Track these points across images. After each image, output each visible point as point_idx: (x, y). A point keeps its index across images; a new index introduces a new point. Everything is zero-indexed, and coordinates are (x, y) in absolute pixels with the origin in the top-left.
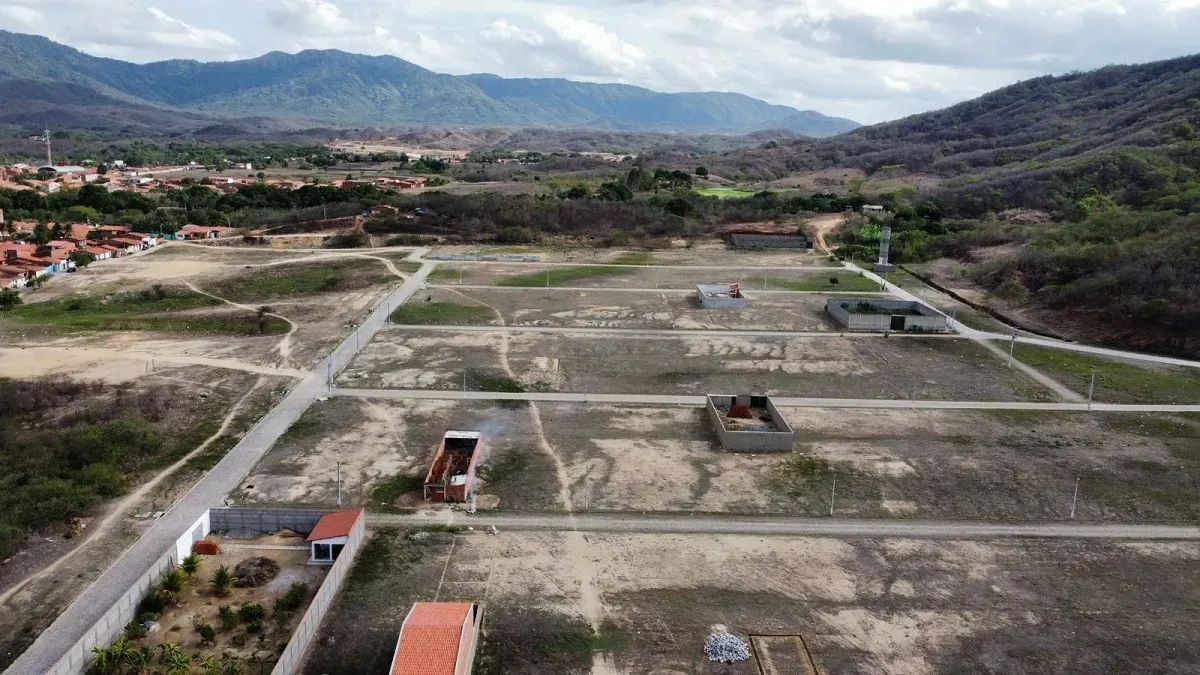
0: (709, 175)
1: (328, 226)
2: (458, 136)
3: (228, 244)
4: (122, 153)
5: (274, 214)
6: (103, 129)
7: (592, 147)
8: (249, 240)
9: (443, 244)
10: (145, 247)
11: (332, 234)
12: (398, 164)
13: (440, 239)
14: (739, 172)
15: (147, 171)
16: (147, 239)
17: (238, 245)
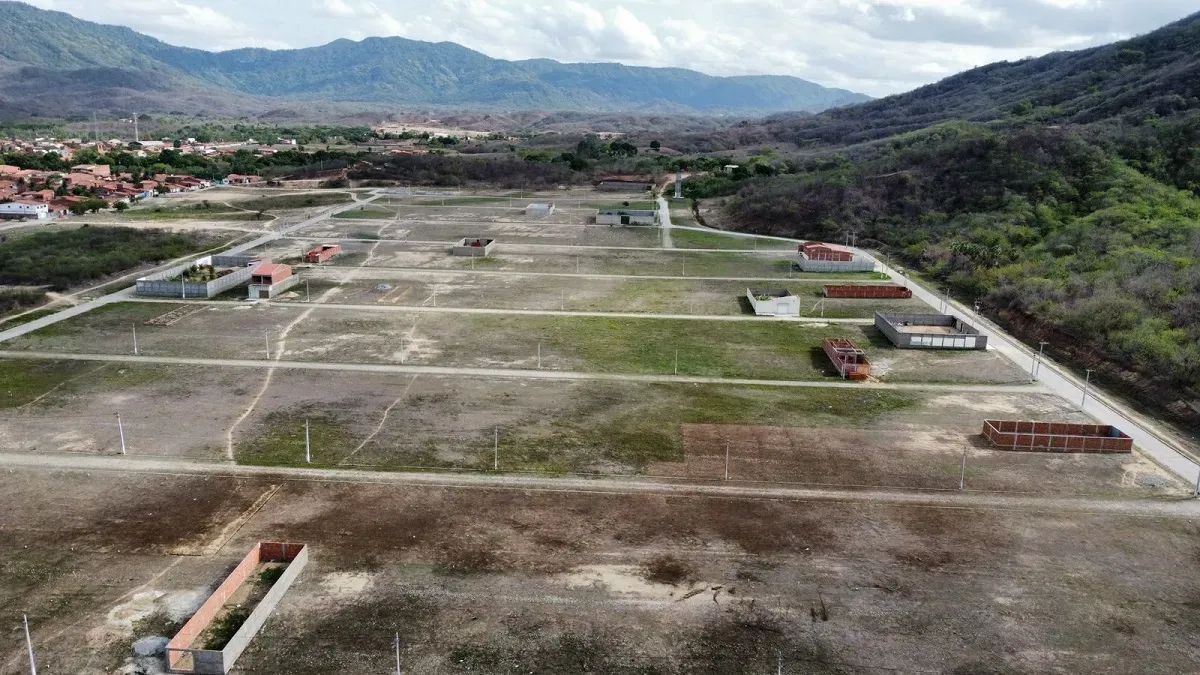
0: (661, 148)
1: (323, 175)
3: (256, 186)
4: (194, 132)
5: (289, 168)
6: (180, 113)
7: (615, 128)
8: (271, 184)
9: (398, 186)
10: (203, 187)
11: (326, 180)
12: (418, 142)
13: (397, 183)
14: (693, 146)
15: (213, 145)
16: (203, 182)
17: (262, 186)
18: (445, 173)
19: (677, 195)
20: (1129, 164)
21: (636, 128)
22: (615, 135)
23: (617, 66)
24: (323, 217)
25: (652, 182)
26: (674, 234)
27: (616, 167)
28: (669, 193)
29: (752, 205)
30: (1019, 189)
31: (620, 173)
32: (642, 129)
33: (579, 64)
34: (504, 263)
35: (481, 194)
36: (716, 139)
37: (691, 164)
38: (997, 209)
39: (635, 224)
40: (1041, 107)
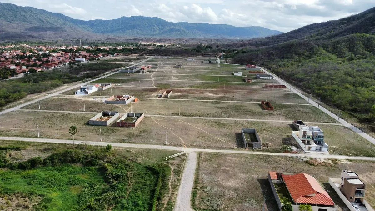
0: (219, 47)
1: (138, 53)
2: (172, 40)
3: (122, 56)
5: (129, 52)
8: (126, 55)
11: (139, 54)
12: (153, 46)
13: (156, 55)
14: (228, 47)
17: (124, 56)
18: (167, 53)
19: (222, 57)
20: (324, 49)
21: (213, 43)
22: (206, 44)
23: (207, 24)
24: (143, 61)
25: (216, 55)
26: (220, 64)
27: (207, 52)
28: (220, 57)
29: (238, 58)
30: (296, 54)
31: (208, 53)
32: (214, 43)
33: (195, 24)
34: (185, 69)
35: (176, 57)
36: (234, 45)
37: (226, 51)
38: (291, 58)
39: (212, 63)
40: (318, 36)
